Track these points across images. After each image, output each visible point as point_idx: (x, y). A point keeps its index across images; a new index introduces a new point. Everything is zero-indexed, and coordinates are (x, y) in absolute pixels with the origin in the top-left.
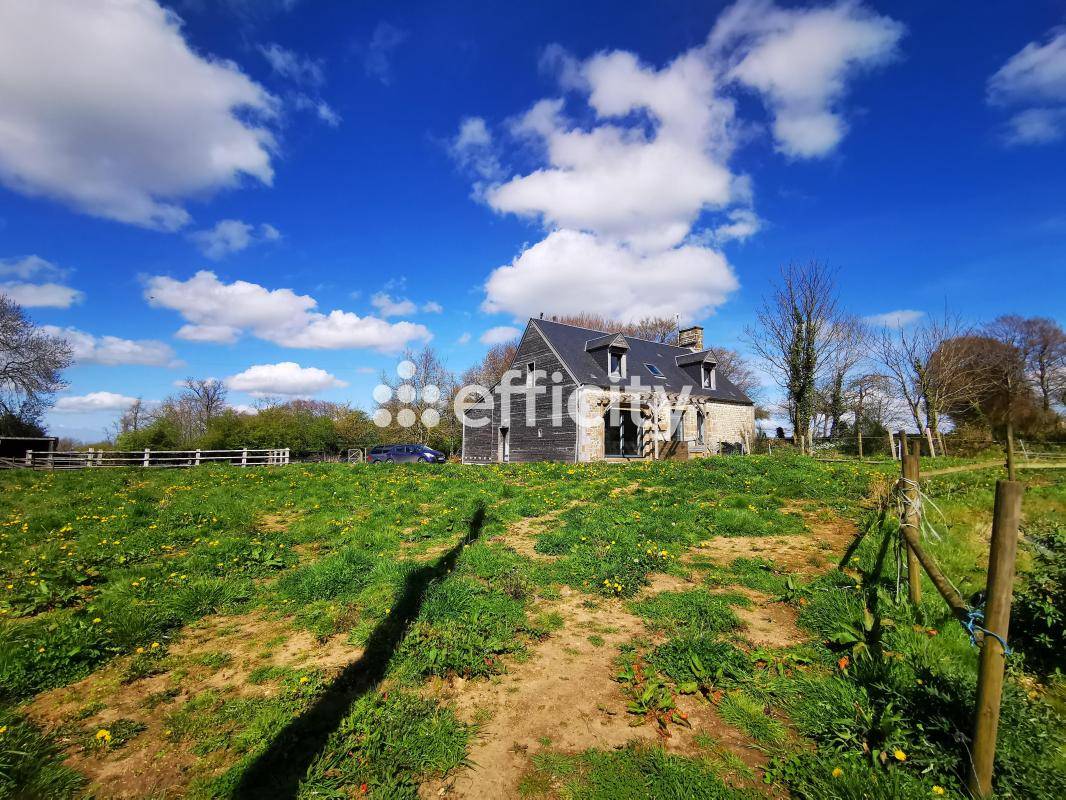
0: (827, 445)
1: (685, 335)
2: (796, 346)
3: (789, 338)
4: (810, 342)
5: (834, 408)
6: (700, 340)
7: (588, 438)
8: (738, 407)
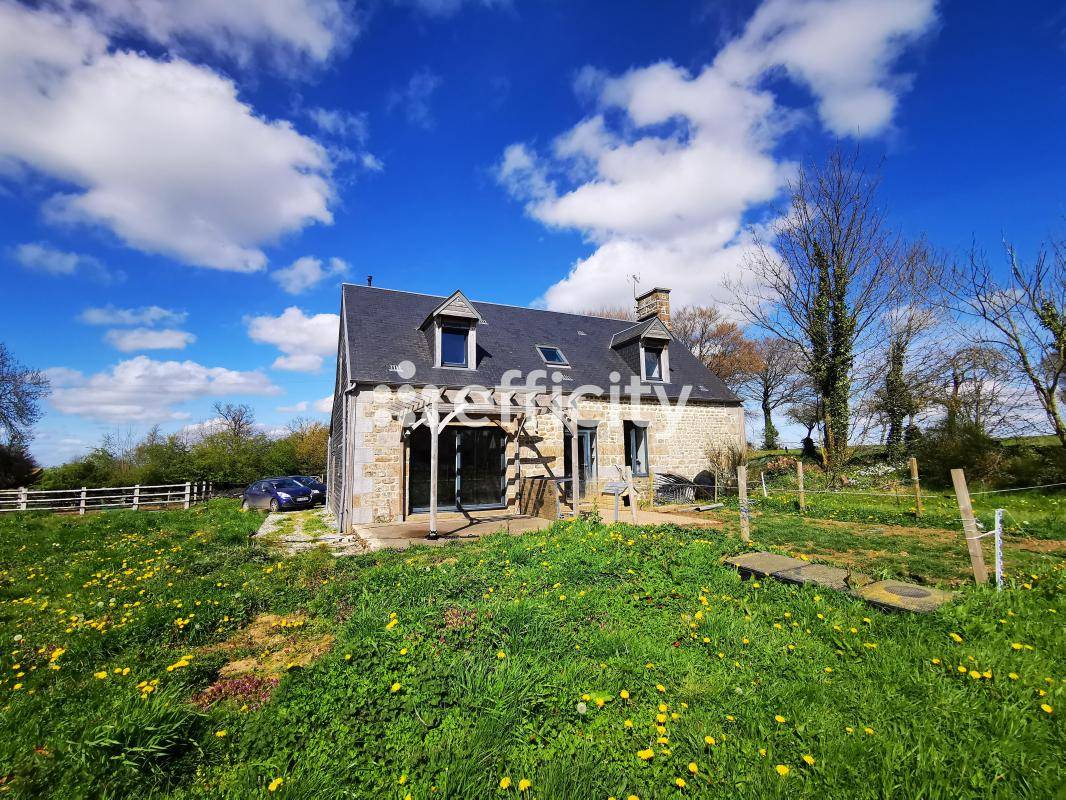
1: (644, 303)
4: (841, 295)
6: (664, 309)
7: (370, 481)
8: (711, 409)
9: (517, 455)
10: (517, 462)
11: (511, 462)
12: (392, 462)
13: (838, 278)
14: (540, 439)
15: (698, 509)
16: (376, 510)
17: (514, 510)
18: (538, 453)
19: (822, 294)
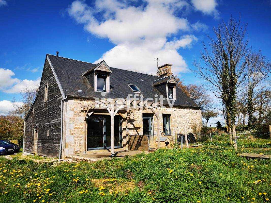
0: (247, 132)
1: (161, 69)
2: (225, 72)
3: (220, 68)
4: (233, 70)
5: (250, 109)
6: (169, 72)
7: (72, 137)
8: (191, 110)
9: (127, 126)
10: (127, 129)
11: (124, 129)
12: (81, 129)
13: (232, 64)
14: (135, 120)
15: (194, 146)
16: (75, 149)
17: (126, 148)
18: (134, 126)
19: (226, 69)
